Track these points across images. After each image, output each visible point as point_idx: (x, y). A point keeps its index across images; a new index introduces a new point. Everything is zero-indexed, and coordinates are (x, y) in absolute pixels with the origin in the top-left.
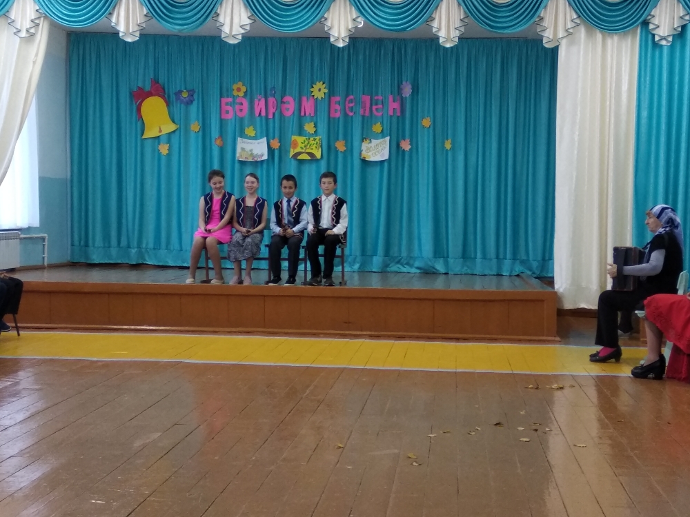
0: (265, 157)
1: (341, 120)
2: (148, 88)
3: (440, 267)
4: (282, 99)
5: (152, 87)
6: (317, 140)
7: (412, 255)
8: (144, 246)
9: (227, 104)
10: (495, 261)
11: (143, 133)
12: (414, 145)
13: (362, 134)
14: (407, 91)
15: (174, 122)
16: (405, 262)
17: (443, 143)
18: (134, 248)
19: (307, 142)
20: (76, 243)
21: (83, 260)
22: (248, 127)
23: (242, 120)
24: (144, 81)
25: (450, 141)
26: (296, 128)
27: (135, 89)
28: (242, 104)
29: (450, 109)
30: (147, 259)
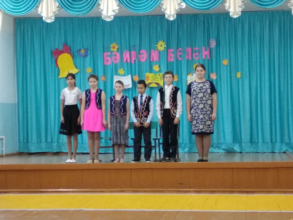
0: (130, 86)
1: (175, 62)
2: (61, 48)
3: (237, 148)
4: (139, 52)
5: (64, 48)
6: (161, 75)
7: (220, 142)
8: (61, 141)
9: (107, 56)
10: (270, 144)
11: (59, 75)
12: (219, 77)
13: (187, 71)
14: (213, 44)
15: (77, 68)
16: (216, 146)
17: (236, 74)
18: (55, 143)
19: (154, 77)
20: (22, 141)
21: (26, 151)
22: (120, 69)
23: (116, 65)
24: (59, 45)
25: (240, 73)
26: (148, 69)
27: (54, 50)
28: (116, 56)
29: (239, 54)
30: (63, 149)
